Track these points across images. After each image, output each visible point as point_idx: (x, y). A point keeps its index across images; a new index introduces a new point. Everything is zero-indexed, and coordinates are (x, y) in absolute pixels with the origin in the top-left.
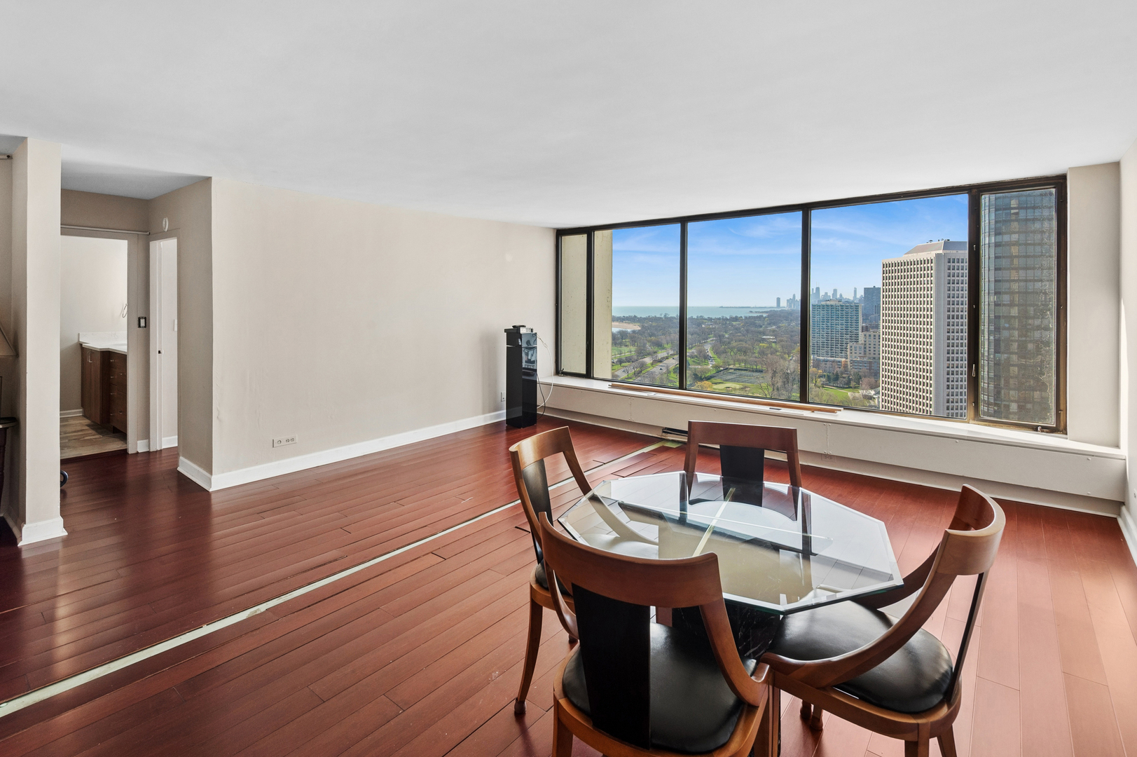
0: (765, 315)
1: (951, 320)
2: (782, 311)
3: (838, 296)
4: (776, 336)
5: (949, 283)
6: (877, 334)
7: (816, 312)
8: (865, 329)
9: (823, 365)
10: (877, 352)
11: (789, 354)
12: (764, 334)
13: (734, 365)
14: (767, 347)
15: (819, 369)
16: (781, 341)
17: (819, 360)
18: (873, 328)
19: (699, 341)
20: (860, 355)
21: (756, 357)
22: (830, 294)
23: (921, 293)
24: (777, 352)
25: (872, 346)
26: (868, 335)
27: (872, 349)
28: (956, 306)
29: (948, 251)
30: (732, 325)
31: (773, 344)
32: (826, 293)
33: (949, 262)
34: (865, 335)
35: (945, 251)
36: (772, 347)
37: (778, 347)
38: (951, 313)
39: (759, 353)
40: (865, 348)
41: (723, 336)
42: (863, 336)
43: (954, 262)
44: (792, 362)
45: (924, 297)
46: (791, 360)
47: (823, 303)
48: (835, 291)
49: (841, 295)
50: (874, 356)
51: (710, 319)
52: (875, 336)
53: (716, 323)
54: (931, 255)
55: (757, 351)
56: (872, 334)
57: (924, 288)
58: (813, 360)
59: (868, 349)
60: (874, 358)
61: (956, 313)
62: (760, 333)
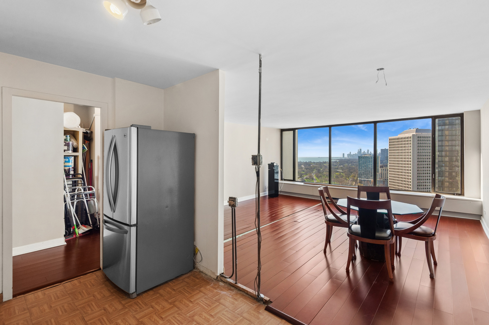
0: (338, 161)
1: (419, 163)
2: (345, 159)
3: (369, 153)
4: (343, 170)
5: (418, 147)
6: (387, 169)
7: (360, 159)
8: (382, 167)
9: (363, 182)
10: (387, 177)
11: (348, 177)
12: (338, 169)
13: (325, 182)
14: (339, 175)
15: (361, 184)
16: (345, 172)
17: (361, 180)
18: (385, 166)
19: (310, 172)
20: (379, 178)
21: (334, 179)
22: (366, 152)
23: (406, 151)
24: (343, 176)
25: (385, 174)
26: (383, 170)
27: (385, 175)
28: (421, 157)
29: (418, 133)
30: (324, 165)
31: (342, 173)
32: (364, 151)
33: (418, 138)
34: (381, 169)
35: (416, 133)
36: (341, 175)
37: (344, 174)
38: (419, 160)
39: (335, 177)
40: (382, 175)
41: (320, 170)
42: (381, 170)
43: (420, 138)
44: (350, 181)
45: (407, 153)
46: (349, 180)
47: (363, 156)
48: (368, 150)
49: (371, 152)
50: (386, 178)
51: (314, 163)
52: (386, 170)
53: (317, 164)
54: (410, 135)
55: (334, 176)
56: (385, 169)
57: (407, 149)
58: (359, 180)
59: (383, 175)
60: (386, 179)
61: (421, 160)
62: (336, 168)
